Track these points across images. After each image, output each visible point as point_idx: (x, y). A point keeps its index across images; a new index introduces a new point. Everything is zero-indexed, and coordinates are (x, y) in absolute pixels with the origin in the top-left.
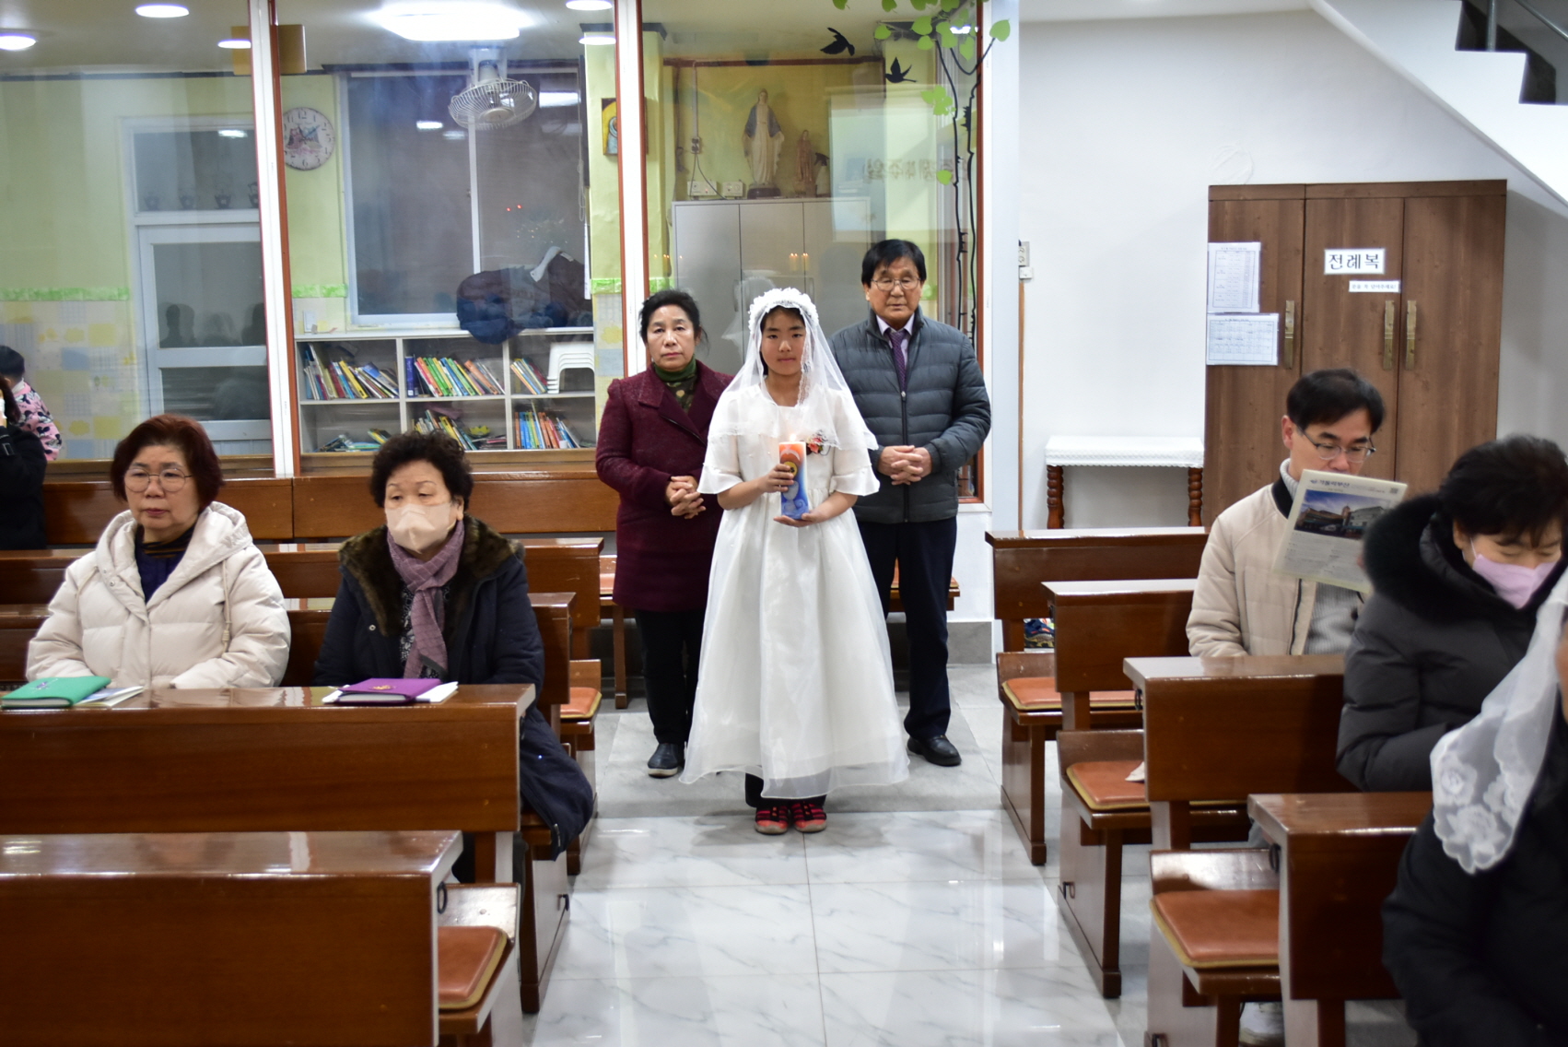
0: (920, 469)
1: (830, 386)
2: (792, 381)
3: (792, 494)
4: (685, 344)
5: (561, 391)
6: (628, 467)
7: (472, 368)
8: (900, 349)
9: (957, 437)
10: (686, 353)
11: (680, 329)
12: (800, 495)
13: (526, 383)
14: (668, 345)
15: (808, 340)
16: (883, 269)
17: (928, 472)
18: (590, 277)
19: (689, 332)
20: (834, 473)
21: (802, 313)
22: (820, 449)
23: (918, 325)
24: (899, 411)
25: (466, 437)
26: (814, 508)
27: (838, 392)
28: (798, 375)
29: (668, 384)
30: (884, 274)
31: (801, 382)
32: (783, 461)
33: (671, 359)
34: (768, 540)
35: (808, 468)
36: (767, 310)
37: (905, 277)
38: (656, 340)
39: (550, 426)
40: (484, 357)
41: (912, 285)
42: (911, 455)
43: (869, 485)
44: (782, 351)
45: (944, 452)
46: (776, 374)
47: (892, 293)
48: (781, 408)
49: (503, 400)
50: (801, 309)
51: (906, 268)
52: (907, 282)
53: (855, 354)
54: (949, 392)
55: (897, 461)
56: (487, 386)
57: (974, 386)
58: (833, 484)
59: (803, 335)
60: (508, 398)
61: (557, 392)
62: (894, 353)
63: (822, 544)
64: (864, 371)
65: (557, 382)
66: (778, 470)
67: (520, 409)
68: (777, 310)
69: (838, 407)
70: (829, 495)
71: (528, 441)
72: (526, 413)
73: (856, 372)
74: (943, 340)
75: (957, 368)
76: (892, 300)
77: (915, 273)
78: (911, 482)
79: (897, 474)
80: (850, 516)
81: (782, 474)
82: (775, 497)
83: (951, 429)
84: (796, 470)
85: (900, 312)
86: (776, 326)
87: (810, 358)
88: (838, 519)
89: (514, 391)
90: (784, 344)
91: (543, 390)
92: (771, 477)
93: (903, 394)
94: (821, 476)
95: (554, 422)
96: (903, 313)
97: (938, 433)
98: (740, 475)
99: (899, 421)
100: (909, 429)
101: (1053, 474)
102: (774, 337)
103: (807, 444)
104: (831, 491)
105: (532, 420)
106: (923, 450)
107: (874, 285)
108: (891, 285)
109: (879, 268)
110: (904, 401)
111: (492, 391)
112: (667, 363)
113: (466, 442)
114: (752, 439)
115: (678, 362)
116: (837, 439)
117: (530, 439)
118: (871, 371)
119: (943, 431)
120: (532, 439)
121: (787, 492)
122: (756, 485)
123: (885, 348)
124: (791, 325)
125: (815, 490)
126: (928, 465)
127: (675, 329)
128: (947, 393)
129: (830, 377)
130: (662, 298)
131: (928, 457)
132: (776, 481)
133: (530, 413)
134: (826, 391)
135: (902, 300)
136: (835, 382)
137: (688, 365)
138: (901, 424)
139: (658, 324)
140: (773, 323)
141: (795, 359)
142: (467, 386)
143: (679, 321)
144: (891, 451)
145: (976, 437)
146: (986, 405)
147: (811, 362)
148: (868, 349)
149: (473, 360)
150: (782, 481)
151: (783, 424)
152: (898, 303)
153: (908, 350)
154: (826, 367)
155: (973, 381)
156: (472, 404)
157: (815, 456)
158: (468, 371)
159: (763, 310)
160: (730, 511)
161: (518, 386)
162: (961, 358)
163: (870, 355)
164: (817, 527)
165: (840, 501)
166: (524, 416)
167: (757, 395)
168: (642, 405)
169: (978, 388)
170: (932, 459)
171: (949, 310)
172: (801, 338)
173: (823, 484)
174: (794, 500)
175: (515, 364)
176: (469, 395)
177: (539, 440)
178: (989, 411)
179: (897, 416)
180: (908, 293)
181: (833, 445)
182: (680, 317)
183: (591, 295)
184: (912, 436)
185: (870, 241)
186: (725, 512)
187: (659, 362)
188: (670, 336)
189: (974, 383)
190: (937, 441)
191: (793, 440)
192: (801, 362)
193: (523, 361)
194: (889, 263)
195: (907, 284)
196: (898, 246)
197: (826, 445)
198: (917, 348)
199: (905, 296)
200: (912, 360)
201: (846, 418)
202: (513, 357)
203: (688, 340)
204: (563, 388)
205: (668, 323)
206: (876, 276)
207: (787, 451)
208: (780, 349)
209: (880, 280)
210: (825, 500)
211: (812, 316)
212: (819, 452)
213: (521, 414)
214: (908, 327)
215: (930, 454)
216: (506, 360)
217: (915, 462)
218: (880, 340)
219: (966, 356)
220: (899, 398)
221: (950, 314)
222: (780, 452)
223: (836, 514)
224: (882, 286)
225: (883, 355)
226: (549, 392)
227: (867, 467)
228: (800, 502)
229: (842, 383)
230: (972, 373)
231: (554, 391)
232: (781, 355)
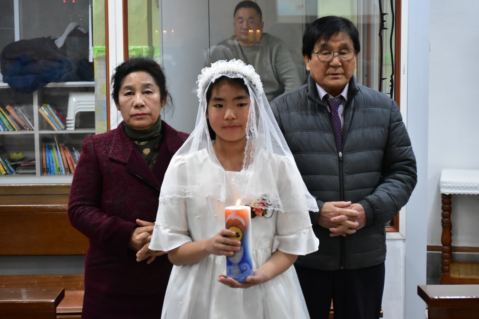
0: (356, 224)
1: (275, 152)
2: (238, 147)
3: (237, 259)
4: (152, 105)
5: (76, 128)
6: (97, 215)
7: (11, 111)
8: (337, 113)
9: (388, 194)
10: (153, 113)
11: (148, 92)
12: (245, 259)
13: (50, 122)
14: (137, 107)
15: (252, 108)
16: (323, 42)
17: (363, 225)
18: (93, 46)
19: (156, 96)
20: (276, 233)
21: (246, 82)
22: (264, 213)
23: (353, 92)
24: (337, 170)
25: (6, 161)
26: (258, 268)
27: (282, 158)
28: (243, 140)
29: (136, 142)
30: (324, 47)
31: (246, 148)
32: (228, 226)
33: (138, 119)
34: (214, 300)
35: (252, 229)
36: (213, 80)
37: (343, 50)
38: (127, 102)
39: (68, 154)
40: (19, 103)
41: (350, 56)
42: (348, 210)
43: (310, 243)
44: (227, 119)
45: (377, 208)
46: (221, 139)
47: (331, 64)
48: (228, 172)
49: (33, 135)
50: (245, 79)
51: (343, 42)
52: (344, 54)
53: (296, 116)
54: (381, 152)
55: (336, 216)
56: (22, 124)
57: (403, 146)
58: (276, 243)
59: (247, 104)
60: (37, 133)
61: (73, 129)
62: (332, 117)
63: (265, 302)
64: (305, 133)
65: (73, 122)
66: (225, 235)
67: (46, 141)
68: (222, 80)
69: (282, 169)
70: (272, 254)
71: (51, 164)
72: (51, 144)
73: (298, 134)
74: (375, 105)
75: (387, 130)
76: (330, 70)
77: (351, 46)
78: (347, 235)
79: (335, 227)
80: (292, 273)
81: (228, 240)
82: (220, 260)
83: (383, 185)
84: (241, 234)
85: (338, 81)
86: (222, 95)
87: (255, 125)
88: (280, 277)
89: (41, 128)
90: (229, 113)
91: (63, 127)
92: (217, 241)
93: (340, 153)
94: (265, 237)
95: (72, 151)
96: (341, 81)
97: (370, 190)
98: (189, 234)
99: (336, 179)
100: (346, 186)
101: (446, 200)
102: (221, 106)
103: (252, 208)
104: (274, 250)
105: (54, 149)
106: (358, 205)
107: (315, 57)
108: (330, 57)
109: (320, 41)
110: (341, 161)
111: (25, 128)
112: (136, 123)
113: (6, 164)
114: (200, 202)
115: (145, 122)
116: (280, 203)
117: (53, 163)
118: (311, 133)
119: (375, 187)
120: (55, 163)
121: (232, 256)
122: (203, 247)
123: (324, 112)
124: (235, 95)
125: (259, 251)
126: (363, 220)
127: (143, 93)
128: (379, 153)
129: (274, 142)
130: (133, 65)
131: (363, 212)
132: (221, 246)
133: (53, 144)
134: (270, 156)
135: (340, 70)
136: (280, 147)
137: (154, 125)
138: (338, 181)
139: (128, 88)
140: (218, 93)
141: (242, 126)
142: (7, 124)
143: (147, 86)
144: (330, 206)
145: (405, 192)
146: (413, 163)
147: (255, 129)
148: (309, 112)
149: (12, 105)
150: (228, 247)
151: (229, 188)
152: (337, 72)
153: (344, 114)
154: (271, 134)
155: (402, 141)
156: (11, 137)
157: (260, 219)
158: (8, 113)
159: (209, 80)
160: (180, 267)
161: (44, 124)
162: (391, 121)
163: (310, 119)
164: (261, 287)
165: (282, 260)
166: (49, 146)
167: (205, 160)
168: (111, 160)
169: (406, 147)
170: (366, 214)
171: (365, 73)
172: (245, 108)
173: (266, 244)
174: (239, 264)
175: (42, 108)
176: (8, 130)
177: (60, 164)
178: (415, 168)
179: (335, 175)
180: (346, 63)
181: (276, 209)
182: (148, 82)
183: (93, 59)
184: (348, 193)
185: (304, 22)
186: (174, 267)
187: (129, 121)
188: (139, 99)
189: (402, 143)
190: (370, 197)
191: (238, 206)
192: (246, 130)
193: (48, 106)
194: (328, 37)
195: (344, 56)
196: (336, 22)
197: (270, 209)
198: (352, 112)
199: (343, 66)
200: (348, 123)
201: (289, 182)
202: (40, 104)
203: (155, 103)
204: (78, 126)
205: (138, 87)
206: (317, 49)
207: (232, 217)
208: (225, 117)
209: (320, 52)
210: (268, 259)
211: (257, 86)
212: (263, 215)
213: (47, 144)
214: (344, 94)
215: (365, 210)
216: (35, 107)
217: (352, 217)
218: (319, 105)
219: (395, 119)
220: (336, 158)
221: (366, 76)
222: (226, 217)
223: (280, 272)
224: (323, 58)
225: (322, 119)
226: (68, 129)
227: (309, 228)
228: (245, 266)
229: (285, 148)
230: (400, 135)
231: (71, 129)
232: (226, 123)
